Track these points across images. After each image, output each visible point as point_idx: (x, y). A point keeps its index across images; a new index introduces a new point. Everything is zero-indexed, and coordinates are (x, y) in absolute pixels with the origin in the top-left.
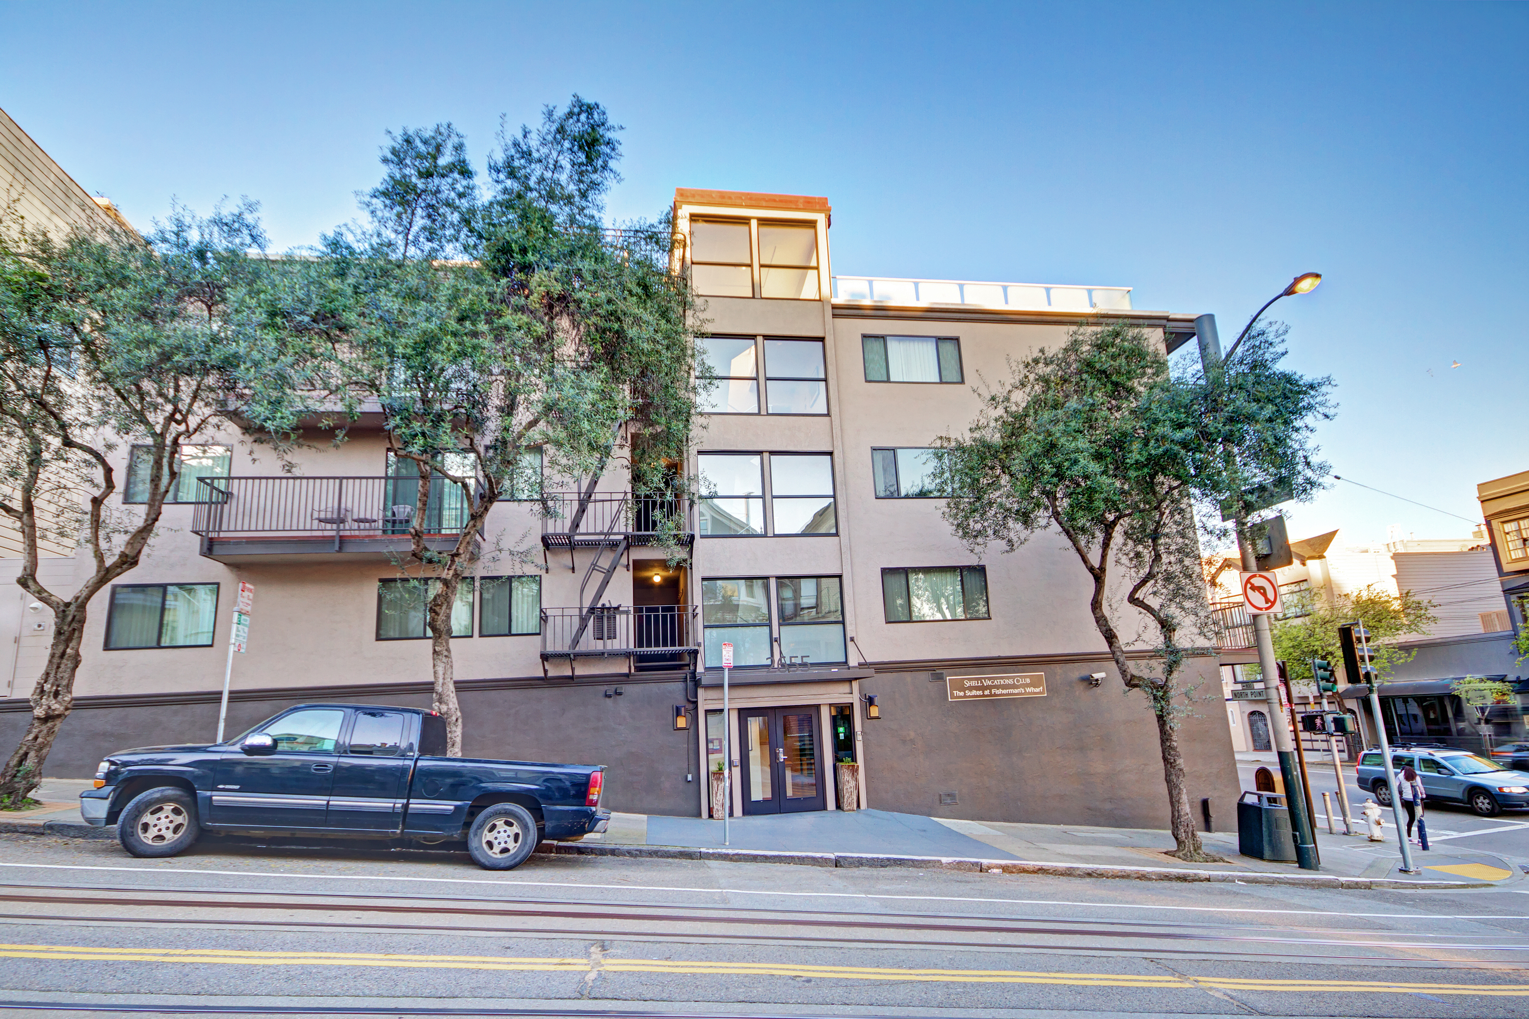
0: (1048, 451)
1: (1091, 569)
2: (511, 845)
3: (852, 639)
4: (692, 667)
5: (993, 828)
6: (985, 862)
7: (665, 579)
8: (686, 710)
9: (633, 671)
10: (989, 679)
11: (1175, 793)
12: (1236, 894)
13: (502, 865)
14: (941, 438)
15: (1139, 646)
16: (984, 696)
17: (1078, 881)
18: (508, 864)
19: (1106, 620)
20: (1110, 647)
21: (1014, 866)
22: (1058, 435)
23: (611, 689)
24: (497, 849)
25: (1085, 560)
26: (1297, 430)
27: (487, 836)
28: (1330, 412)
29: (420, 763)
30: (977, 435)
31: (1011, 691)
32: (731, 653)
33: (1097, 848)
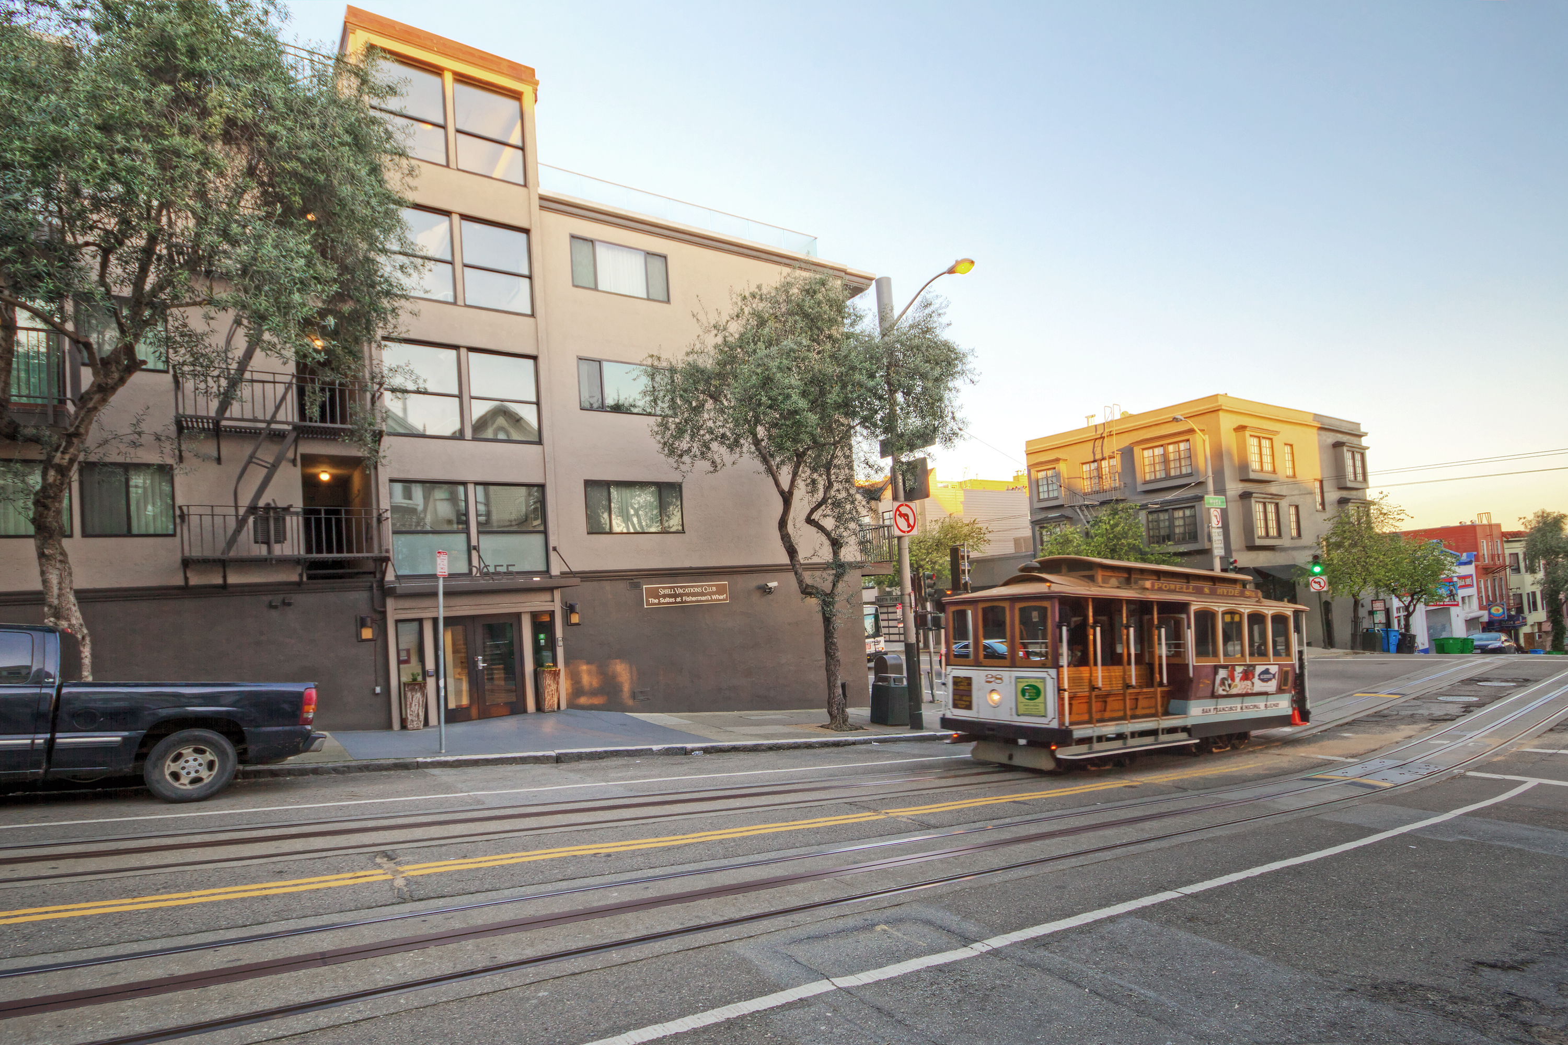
0: (765, 384)
1: (782, 493)
2: (204, 773)
3: (555, 549)
4: (378, 575)
5: (681, 718)
6: (689, 746)
7: (334, 477)
8: (373, 621)
9: (305, 579)
10: (681, 587)
11: (832, 679)
12: (871, 752)
13: (195, 796)
14: (652, 356)
15: (815, 560)
16: (676, 603)
17: (763, 754)
18: (202, 794)
19: (789, 537)
20: (791, 561)
21: (713, 747)
22: (775, 370)
23: (277, 599)
24: (185, 780)
25: (777, 484)
26: (950, 390)
27: (170, 766)
28: (975, 379)
29: (65, 690)
30: (690, 359)
31: (699, 598)
32: (446, 562)
33: (770, 727)
